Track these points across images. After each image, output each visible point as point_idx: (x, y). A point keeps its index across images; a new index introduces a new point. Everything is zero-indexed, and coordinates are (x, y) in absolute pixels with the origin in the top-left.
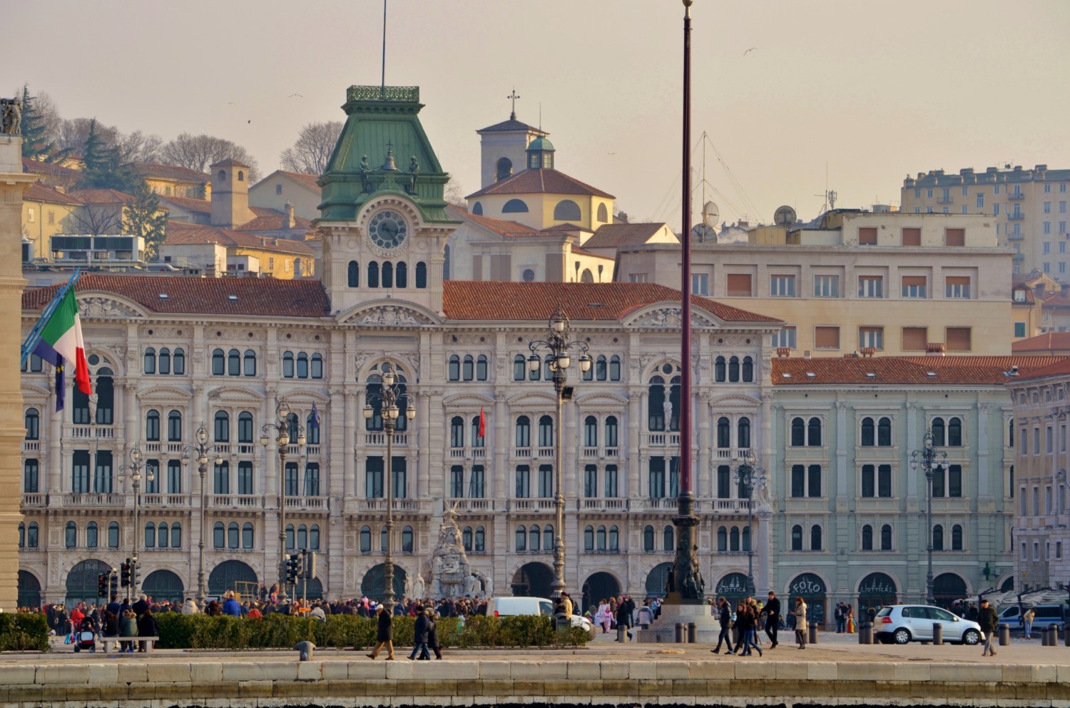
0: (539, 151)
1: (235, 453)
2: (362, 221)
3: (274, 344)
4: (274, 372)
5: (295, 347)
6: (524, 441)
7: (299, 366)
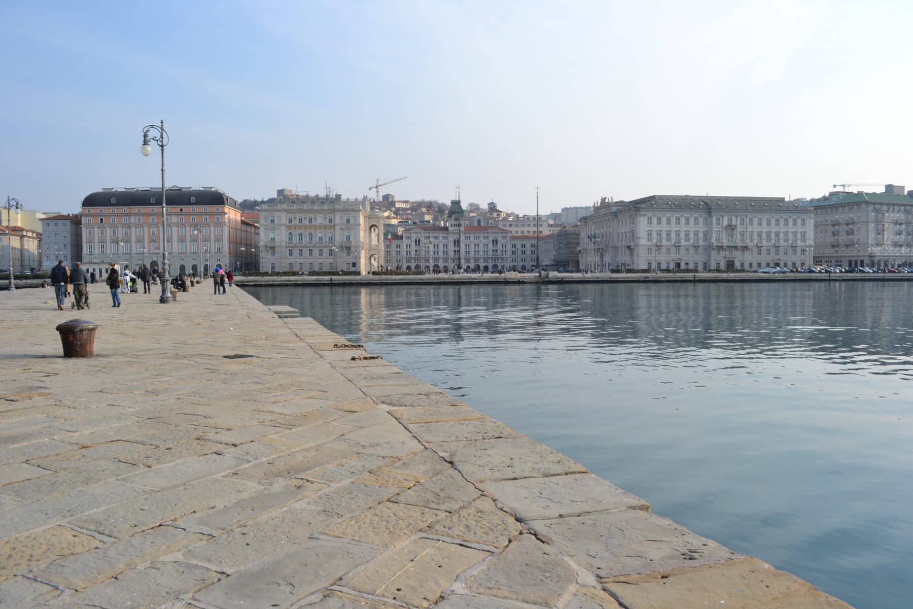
0: (495, 207)
1: (436, 250)
2: (453, 218)
3: (441, 235)
4: (441, 239)
5: (444, 235)
6: (475, 248)
7: (445, 238)
